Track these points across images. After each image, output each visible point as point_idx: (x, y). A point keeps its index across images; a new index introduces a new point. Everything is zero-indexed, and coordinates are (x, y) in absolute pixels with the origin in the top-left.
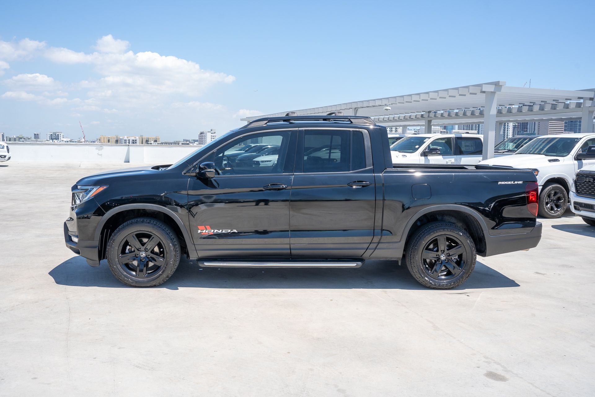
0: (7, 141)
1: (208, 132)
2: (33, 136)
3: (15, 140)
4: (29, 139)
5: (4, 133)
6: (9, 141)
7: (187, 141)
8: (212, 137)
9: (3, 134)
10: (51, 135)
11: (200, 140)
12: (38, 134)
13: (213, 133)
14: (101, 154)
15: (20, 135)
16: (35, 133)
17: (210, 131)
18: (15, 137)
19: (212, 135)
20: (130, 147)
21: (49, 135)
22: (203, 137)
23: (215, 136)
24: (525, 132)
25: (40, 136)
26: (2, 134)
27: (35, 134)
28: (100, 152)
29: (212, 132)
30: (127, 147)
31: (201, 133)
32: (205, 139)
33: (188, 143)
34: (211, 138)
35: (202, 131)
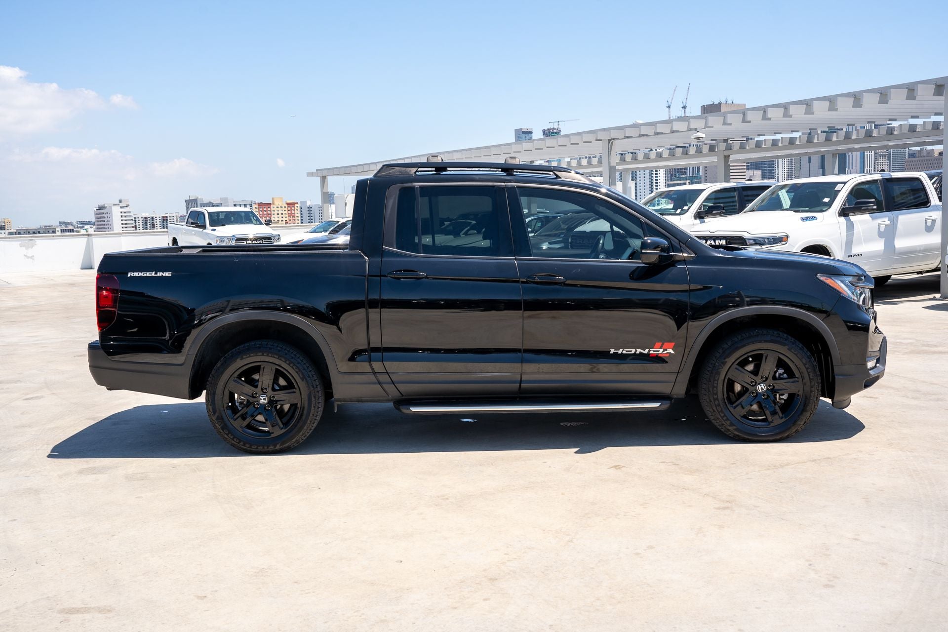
1: (114, 205)
7: (67, 224)
8: (123, 214)
11: (98, 221)
13: (123, 207)
14: (33, 256)
17: (118, 203)
19: (123, 210)
20: (93, 239)
22: (105, 216)
23: (130, 212)
24: (683, 174)
28: (30, 252)
29: (121, 205)
30: (86, 239)
31: (100, 208)
32: (109, 219)
33: (70, 227)
34: (122, 217)
35: (101, 203)
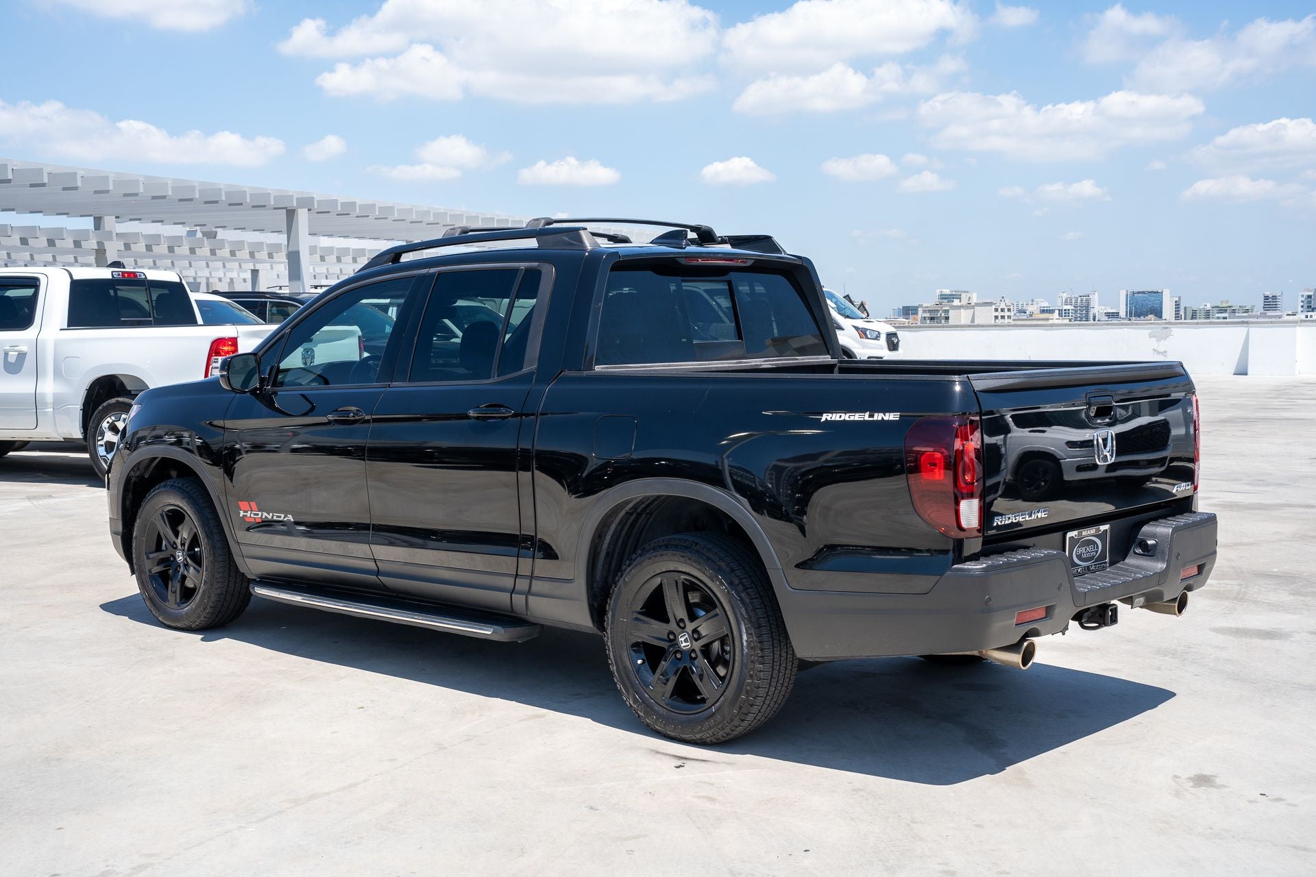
0: (1185, 319)
2: (1260, 304)
3: (1207, 314)
4: (1247, 311)
5: (1180, 298)
6: (1192, 318)
9: (1177, 299)
10: (1309, 297)
12: (1274, 297)
14: (1166, 352)
15: (1222, 302)
16: (1267, 293)
18: (1209, 307)
21: (1303, 299)
25: (1282, 302)
26: (1176, 302)
27: (1266, 298)
